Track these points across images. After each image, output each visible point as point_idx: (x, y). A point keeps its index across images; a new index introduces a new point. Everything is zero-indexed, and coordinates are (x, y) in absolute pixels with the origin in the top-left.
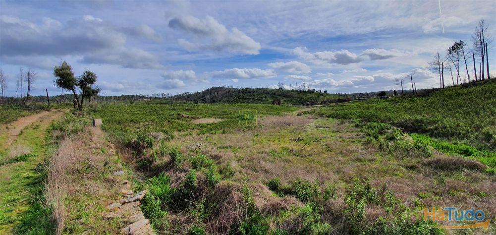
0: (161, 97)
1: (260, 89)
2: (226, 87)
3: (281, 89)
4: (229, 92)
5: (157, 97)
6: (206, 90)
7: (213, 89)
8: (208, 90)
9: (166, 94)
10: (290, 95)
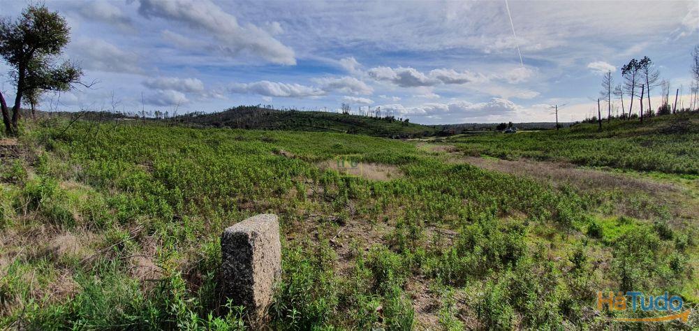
0: (154, 116)
1: (317, 113)
2: (262, 107)
3: (346, 113)
4: (268, 114)
5: (146, 116)
6: (230, 110)
7: (241, 108)
8: (234, 110)
9: (163, 113)
10: (364, 123)
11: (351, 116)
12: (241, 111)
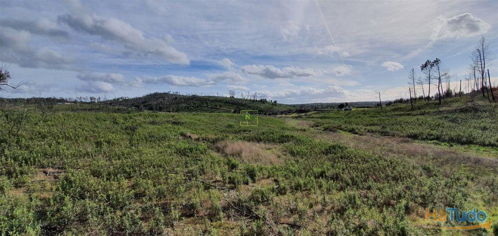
0: (89, 101)
1: (211, 97)
2: (171, 93)
3: (233, 97)
4: (176, 98)
5: (83, 101)
6: (148, 95)
7: (156, 94)
8: (150, 95)
9: (97, 98)
10: (245, 104)
11: (236, 99)
12: (155, 96)
